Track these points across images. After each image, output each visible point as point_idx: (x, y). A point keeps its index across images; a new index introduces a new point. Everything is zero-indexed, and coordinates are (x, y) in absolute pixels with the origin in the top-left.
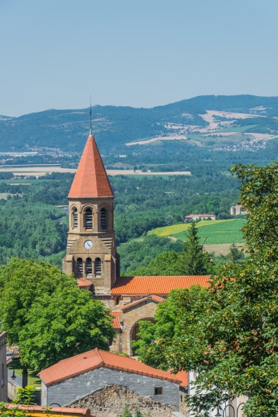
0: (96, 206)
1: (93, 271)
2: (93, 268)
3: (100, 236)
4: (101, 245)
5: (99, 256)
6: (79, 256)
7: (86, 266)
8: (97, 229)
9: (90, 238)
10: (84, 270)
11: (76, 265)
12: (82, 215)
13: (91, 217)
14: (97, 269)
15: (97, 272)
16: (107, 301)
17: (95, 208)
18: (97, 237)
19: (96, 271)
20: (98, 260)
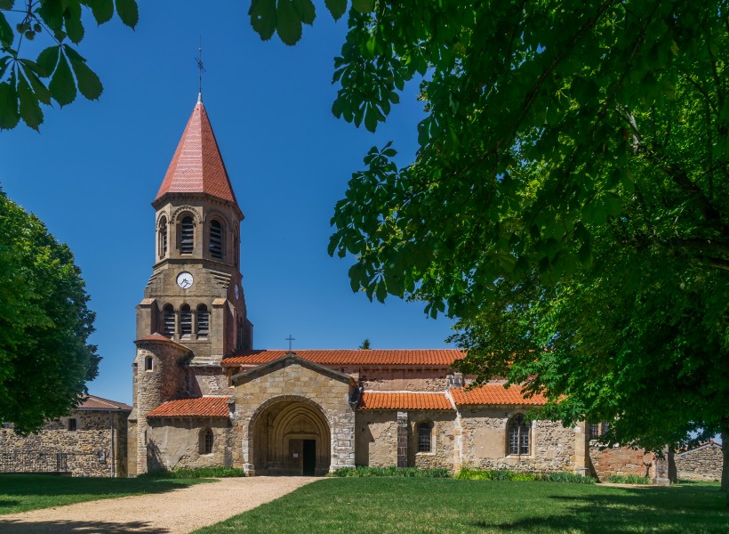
0: (199, 210)
1: (193, 331)
2: (193, 323)
3: (206, 264)
4: (208, 280)
5: (204, 300)
6: (169, 300)
7: (181, 320)
8: (201, 252)
9: (187, 267)
10: (176, 328)
11: (162, 317)
12: (174, 228)
13: (192, 232)
14: (201, 327)
15: (201, 332)
16: (213, 378)
17: (198, 212)
18: (200, 266)
19: (198, 329)
20: (202, 309)
